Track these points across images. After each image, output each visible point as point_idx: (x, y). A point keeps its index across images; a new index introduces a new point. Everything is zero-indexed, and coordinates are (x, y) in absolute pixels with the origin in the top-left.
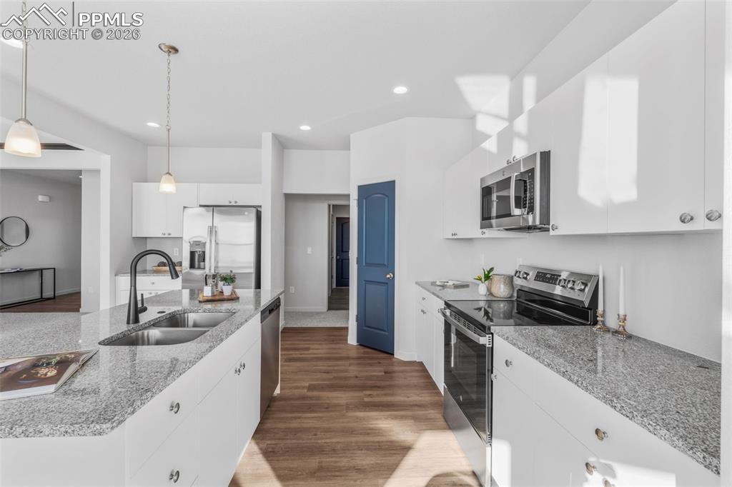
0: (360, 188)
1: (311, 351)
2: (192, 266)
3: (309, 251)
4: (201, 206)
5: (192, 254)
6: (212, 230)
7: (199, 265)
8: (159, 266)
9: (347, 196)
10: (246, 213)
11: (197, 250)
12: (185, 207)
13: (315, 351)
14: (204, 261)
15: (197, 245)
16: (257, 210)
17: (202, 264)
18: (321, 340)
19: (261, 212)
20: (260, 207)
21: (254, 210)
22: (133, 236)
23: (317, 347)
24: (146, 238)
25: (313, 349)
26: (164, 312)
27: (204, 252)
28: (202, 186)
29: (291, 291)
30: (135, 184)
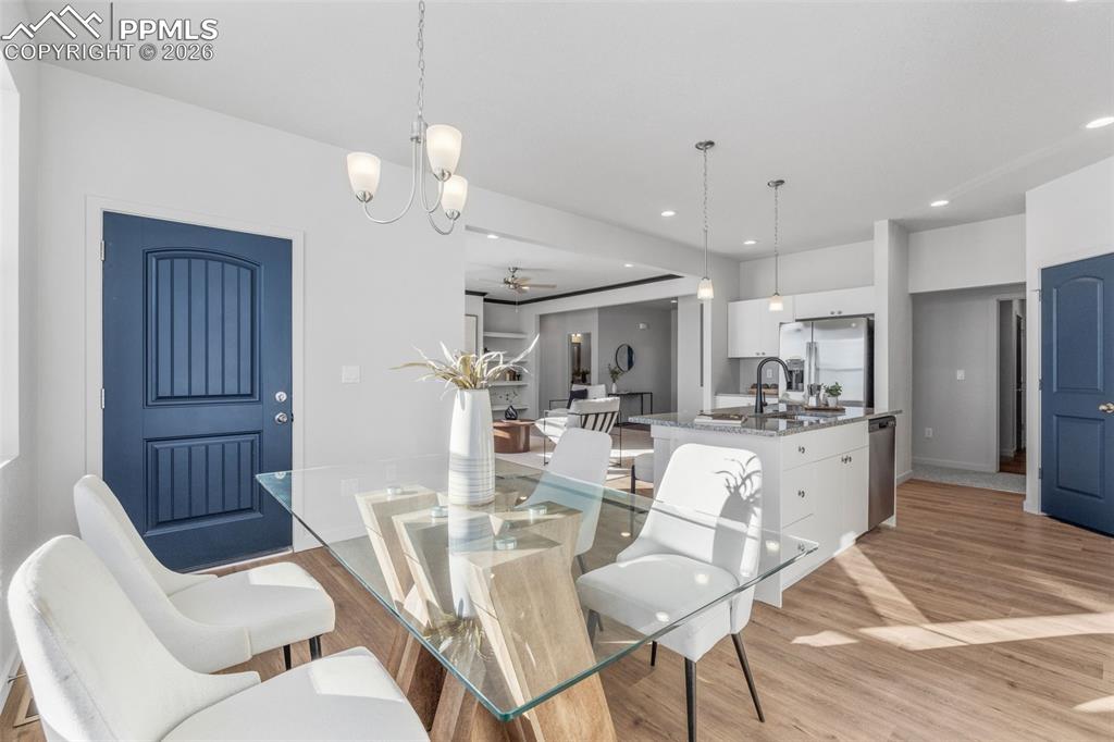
0: (1044, 271)
2: (789, 386)
3: (960, 375)
4: (797, 321)
6: (812, 348)
7: (797, 387)
9: (1023, 286)
10: (854, 325)
11: (794, 369)
12: (781, 324)
14: (802, 382)
15: (794, 364)
16: (868, 320)
17: (800, 385)
19: (873, 321)
20: (873, 315)
21: (864, 320)
22: (730, 356)
24: (739, 358)
27: (802, 372)
28: (798, 297)
29: (926, 435)
30: (730, 304)
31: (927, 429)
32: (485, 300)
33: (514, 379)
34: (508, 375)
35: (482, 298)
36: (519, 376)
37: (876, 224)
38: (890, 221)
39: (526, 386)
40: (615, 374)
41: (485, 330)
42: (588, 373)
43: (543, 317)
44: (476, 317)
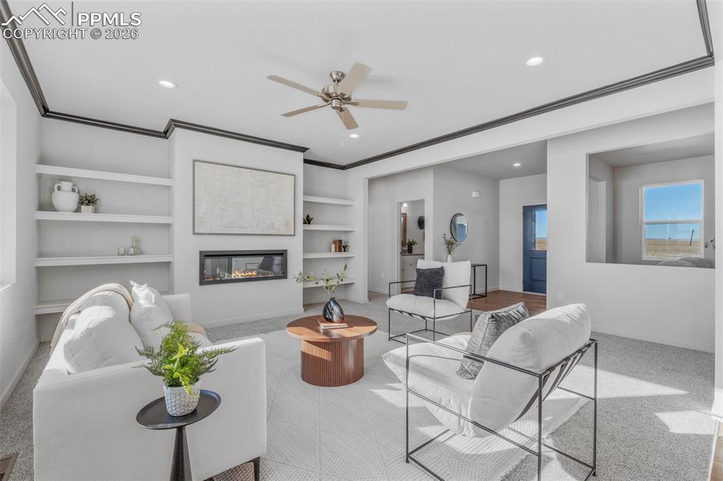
32: (306, 161)
33: (340, 251)
34: (333, 246)
35: (303, 155)
36: (345, 247)
39: (352, 257)
41: (306, 193)
43: (371, 182)
44: (294, 175)
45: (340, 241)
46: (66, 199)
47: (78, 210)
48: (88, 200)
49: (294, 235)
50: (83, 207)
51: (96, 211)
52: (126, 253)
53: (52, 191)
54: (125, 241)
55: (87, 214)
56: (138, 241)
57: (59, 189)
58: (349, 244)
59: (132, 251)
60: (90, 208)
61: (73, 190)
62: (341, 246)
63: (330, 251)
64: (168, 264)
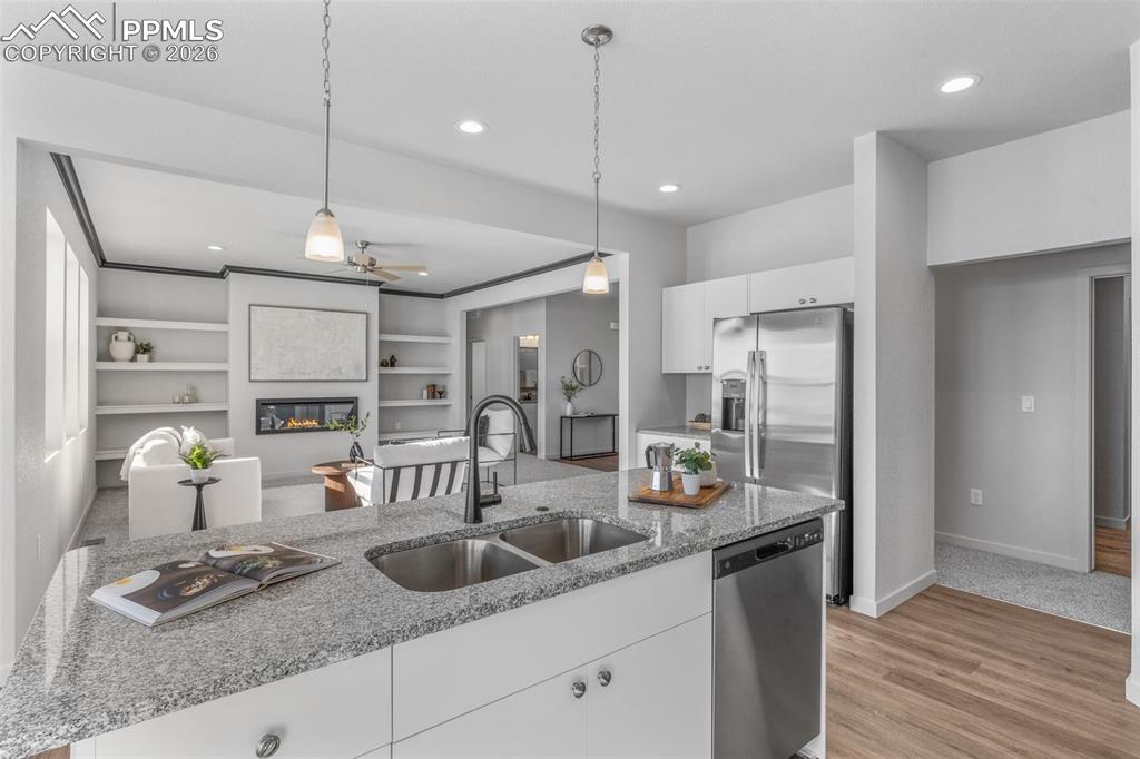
1: (976, 676)
2: (726, 424)
3: (1028, 403)
4: (752, 314)
5: (727, 403)
6: (756, 359)
7: (737, 423)
8: (696, 421)
10: (821, 321)
11: (733, 395)
12: (716, 320)
13: (991, 683)
14: (743, 416)
15: (732, 386)
16: (845, 312)
17: (740, 422)
18: (1025, 656)
19: (852, 315)
20: (852, 305)
21: (838, 313)
22: (663, 371)
23: (1005, 670)
24: (685, 375)
25: (986, 672)
26: (547, 509)
27: (743, 401)
28: (755, 277)
29: (973, 502)
30: (665, 290)
31: (973, 490)
32: (381, 291)
33: (434, 397)
34: (425, 392)
35: (377, 288)
36: (441, 393)
37: (857, 140)
38: (881, 134)
39: (450, 405)
40: (569, 391)
41: (381, 331)
42: (535, 388)
43: (470, 315)
44: (367, 313)
45: (434, 386)
46: (123, 348)
47: (133, 359)
48: (143, 349)
49: (367, 380)
50: (139, 356)
51: (151, 360)
52: (182, 401)
53: (110, 341)
54: (179, 388)
55: (143, 363)
56: (193, 388)
57: (116, 338)
58: (448, 389)
59: (187, 399)
60: (145, 357)
61: (129, 339)
62: (436, 392)
63: (422, 398)
64: (224, 413)
